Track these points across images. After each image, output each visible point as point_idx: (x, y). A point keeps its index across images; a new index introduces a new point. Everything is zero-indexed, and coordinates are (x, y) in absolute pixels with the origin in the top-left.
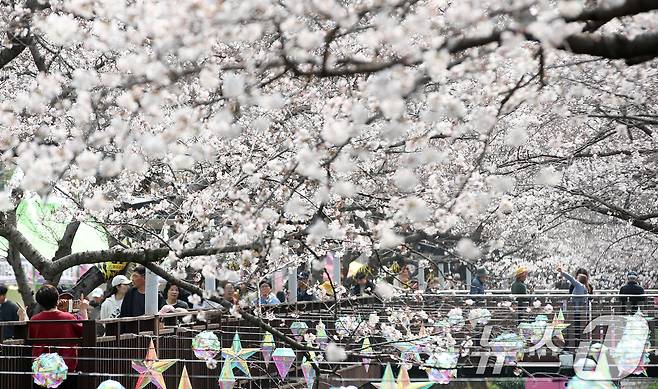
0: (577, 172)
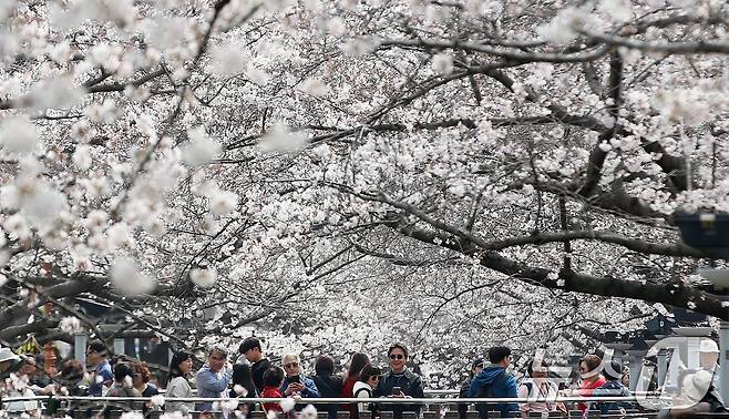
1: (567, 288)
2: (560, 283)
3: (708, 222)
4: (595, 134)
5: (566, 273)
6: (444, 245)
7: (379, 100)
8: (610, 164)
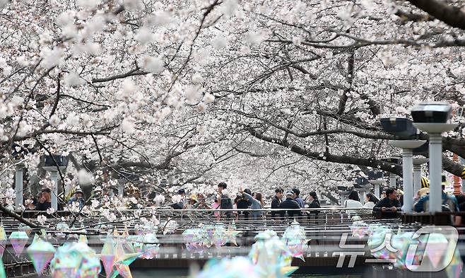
0: (251, 100)
1: (327, 160)
2: (324, 158)
3: (393, 121)
4: (342, 91)
5: (327, 154)
6: (276, 143)
7: (251, 79)
8: (349, 103)
